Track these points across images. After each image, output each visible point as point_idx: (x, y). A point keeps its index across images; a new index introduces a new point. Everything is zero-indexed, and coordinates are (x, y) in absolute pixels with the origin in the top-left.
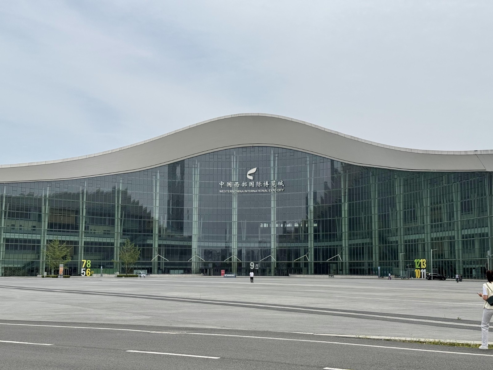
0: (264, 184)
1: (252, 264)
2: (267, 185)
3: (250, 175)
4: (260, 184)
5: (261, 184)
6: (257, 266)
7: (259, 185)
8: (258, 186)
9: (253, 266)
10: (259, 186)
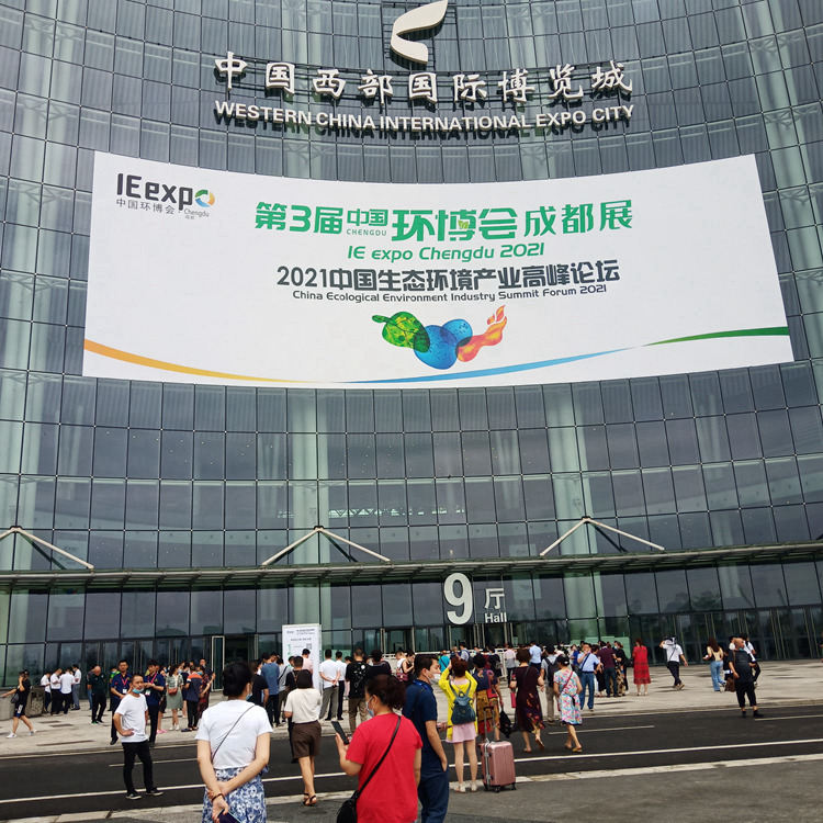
0: (503, 84)
1: (458, 591)
2: (524, 88)
3: (406, 35)
4: (474, 85)
5: (479, 86)
6: (493, 600)
7: (470, 94)
8: (464, 94)
9: (467, 598)
10: (473, 97)
